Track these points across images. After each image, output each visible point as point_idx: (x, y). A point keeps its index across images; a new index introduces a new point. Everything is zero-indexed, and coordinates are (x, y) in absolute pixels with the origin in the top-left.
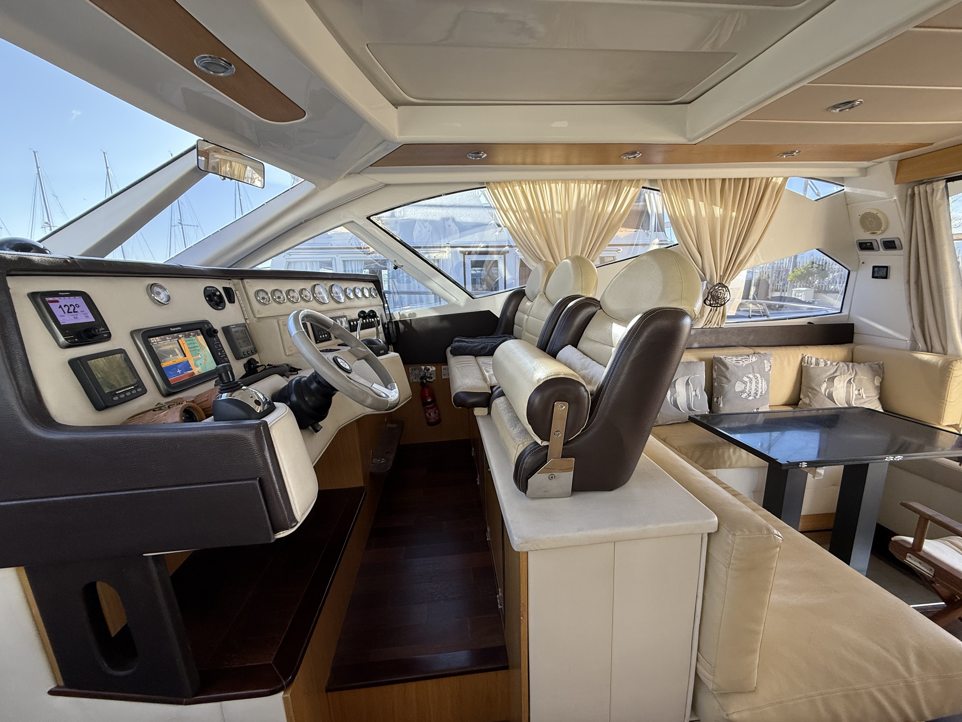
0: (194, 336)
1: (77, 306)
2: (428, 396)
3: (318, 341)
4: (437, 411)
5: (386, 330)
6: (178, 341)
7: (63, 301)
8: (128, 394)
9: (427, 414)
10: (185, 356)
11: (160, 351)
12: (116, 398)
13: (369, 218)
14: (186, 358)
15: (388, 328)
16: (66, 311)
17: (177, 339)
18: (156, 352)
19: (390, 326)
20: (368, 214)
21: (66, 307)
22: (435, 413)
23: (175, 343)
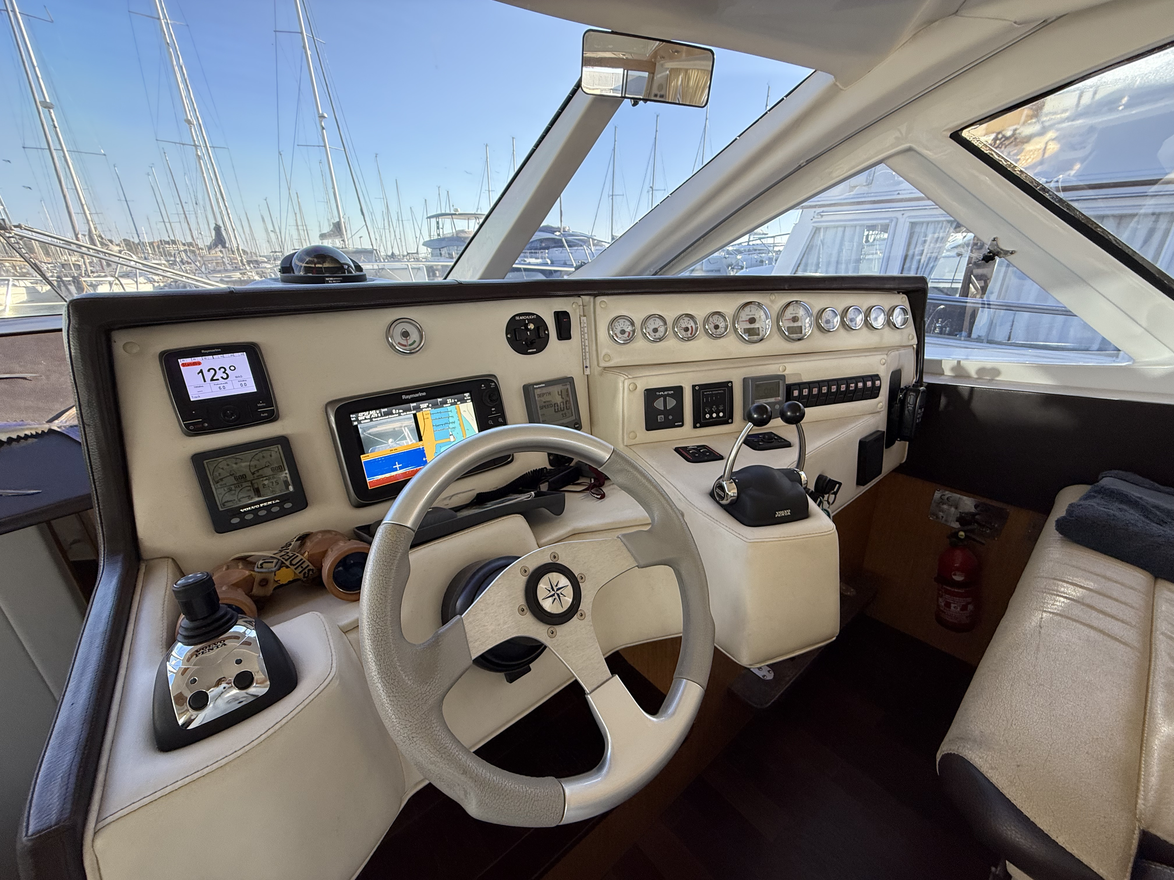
0: (452, 404)
1: (232, 368)
2: (958, 569)
3: (698, 425)
4: (970, 607)
5: (897, 405)
6: (415, 416)
7: (207, 362)
8: (262, 513)
9: (940, 600)
10: (420, 439)
11: (370, 434)
12: (236, 520)
13: (956, 136)
14: (421, 443)
15: (903, 402)
16: (208, 378)
17: (414, 412)
18: (362, 436)
19: (911, 399)
20: (954, 124)
21: (212, 371)
22: (964, 608)
23: (410, 418)
